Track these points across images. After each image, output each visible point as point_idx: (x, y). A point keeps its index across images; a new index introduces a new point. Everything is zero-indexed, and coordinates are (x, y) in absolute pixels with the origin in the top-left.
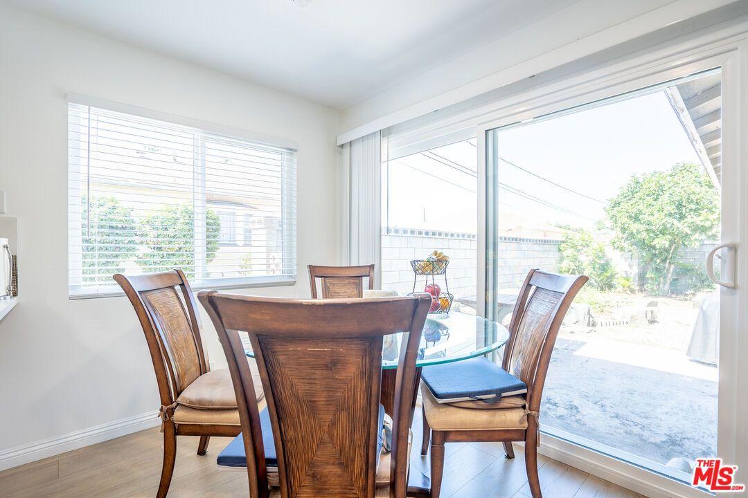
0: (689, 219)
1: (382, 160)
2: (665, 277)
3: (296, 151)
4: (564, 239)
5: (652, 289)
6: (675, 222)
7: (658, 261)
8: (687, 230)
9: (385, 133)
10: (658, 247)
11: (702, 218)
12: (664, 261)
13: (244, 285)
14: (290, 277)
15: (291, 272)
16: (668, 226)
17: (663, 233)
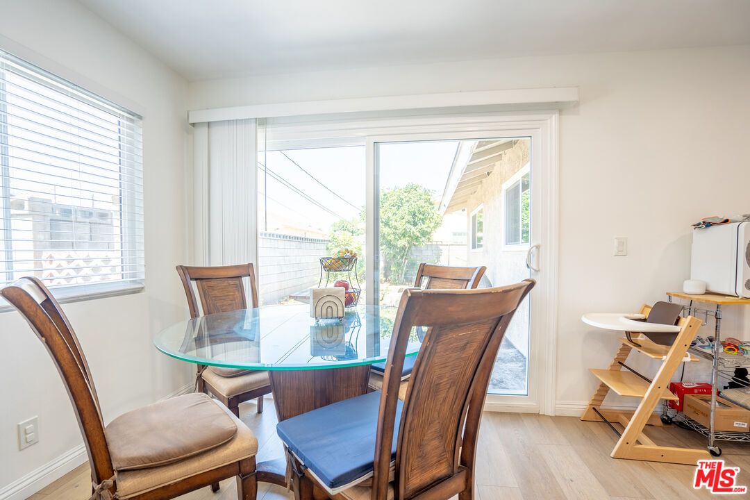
0: (419, 226)
1: (259, 149)
2: (402, 270)
3: (140, 118)
4: (330, 239)
5: (395, 280)
6: (412, 227)
7: (399, 257)
8: (418, 234)
9: (262, 122)
10: (399, 246)
11: (426, 226)
12: (402, 257)
13: (78, 297)
14: (134, 282)
15: (134, 275)
16: (408, 230)
17: (404, 235)
